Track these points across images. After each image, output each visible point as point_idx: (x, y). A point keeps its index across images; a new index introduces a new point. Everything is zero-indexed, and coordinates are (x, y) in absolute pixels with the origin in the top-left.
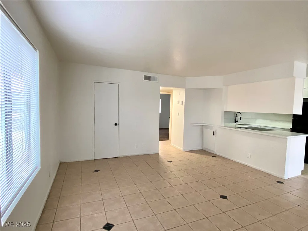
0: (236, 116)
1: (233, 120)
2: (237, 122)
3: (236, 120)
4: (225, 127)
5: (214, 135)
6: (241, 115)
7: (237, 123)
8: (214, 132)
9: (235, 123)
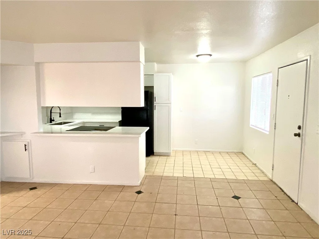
0: (51, 113)
1: (47, 119)
2: (54, 120)
3: (51, 119)
4: (44, 133)
5: (26, 150)
6: (60, 110)
7: (53, 123)
8: (25, 145)
9: (51, 122)
